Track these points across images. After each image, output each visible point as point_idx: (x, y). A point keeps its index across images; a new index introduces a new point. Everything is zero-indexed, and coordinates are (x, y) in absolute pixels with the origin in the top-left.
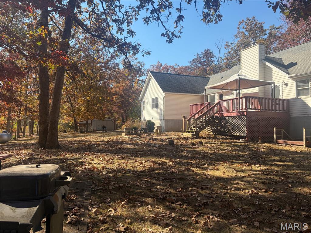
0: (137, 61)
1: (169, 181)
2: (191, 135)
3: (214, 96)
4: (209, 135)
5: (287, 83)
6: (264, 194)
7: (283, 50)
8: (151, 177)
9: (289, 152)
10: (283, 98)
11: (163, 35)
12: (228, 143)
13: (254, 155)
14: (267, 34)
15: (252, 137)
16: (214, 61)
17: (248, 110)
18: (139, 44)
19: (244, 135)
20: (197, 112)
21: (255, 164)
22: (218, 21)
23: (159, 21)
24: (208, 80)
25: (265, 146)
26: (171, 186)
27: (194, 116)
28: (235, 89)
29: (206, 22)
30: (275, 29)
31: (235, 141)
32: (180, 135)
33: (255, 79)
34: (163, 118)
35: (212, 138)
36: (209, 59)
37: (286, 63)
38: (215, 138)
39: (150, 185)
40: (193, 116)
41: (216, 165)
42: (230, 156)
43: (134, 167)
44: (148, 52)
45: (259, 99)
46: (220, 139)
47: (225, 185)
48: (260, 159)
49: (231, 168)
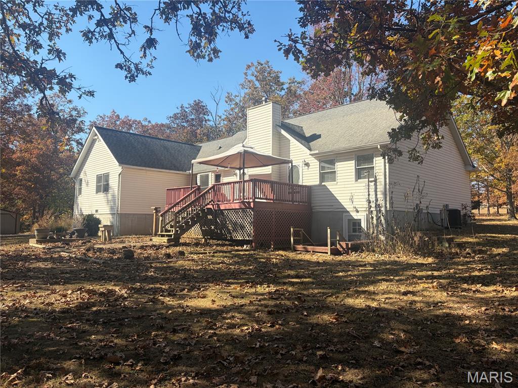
0: (71, 106)
1: (116, 323)
2: (166, 241)
3: (207, 176)
4: (197, 239)
5: (308, 163)
6: (270, 329)
7: (304, 114)
8: (81, 320)
9: (309, 262)
10: (304, 184)
11: (119, 66)
12: (226, 252)
13: (262, 270)
14: (284, 90)
15: (261, 242)
16: (209, 120)
17: (256, 200)
18: (71, 76)
19: (250, 239)
20: (179, 200)
21: (261, 284)
22: (214, 58)
23: (113, 40)
24: (198, 149)
25: (278, 255)
26: (118, 333)
27: (173, 207)
28: (238, 167)
29: (194, 56)
30: (296, 83)
31: (236, 248)
32: (146, 241)
33: (266, 154)
34: (118, 211)
35: (201, 244)
36: (201, 116)
37: (308, 135)
38: (206, 244)
39: (76, 335)
40: (171, 209)
41: (202, 289)
42: (227, 273)
43: (47, 304)
44: (89, 92)
45: (272, 183)
46: (213, 246)
47: (212, 322)
48: (269, 276)
49: (225, 292)
